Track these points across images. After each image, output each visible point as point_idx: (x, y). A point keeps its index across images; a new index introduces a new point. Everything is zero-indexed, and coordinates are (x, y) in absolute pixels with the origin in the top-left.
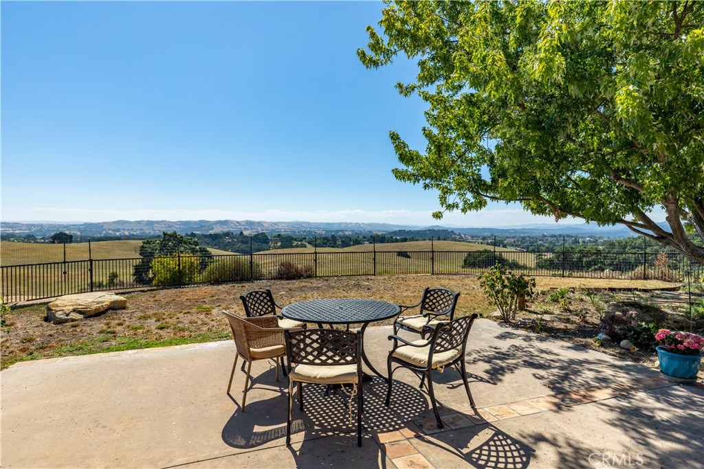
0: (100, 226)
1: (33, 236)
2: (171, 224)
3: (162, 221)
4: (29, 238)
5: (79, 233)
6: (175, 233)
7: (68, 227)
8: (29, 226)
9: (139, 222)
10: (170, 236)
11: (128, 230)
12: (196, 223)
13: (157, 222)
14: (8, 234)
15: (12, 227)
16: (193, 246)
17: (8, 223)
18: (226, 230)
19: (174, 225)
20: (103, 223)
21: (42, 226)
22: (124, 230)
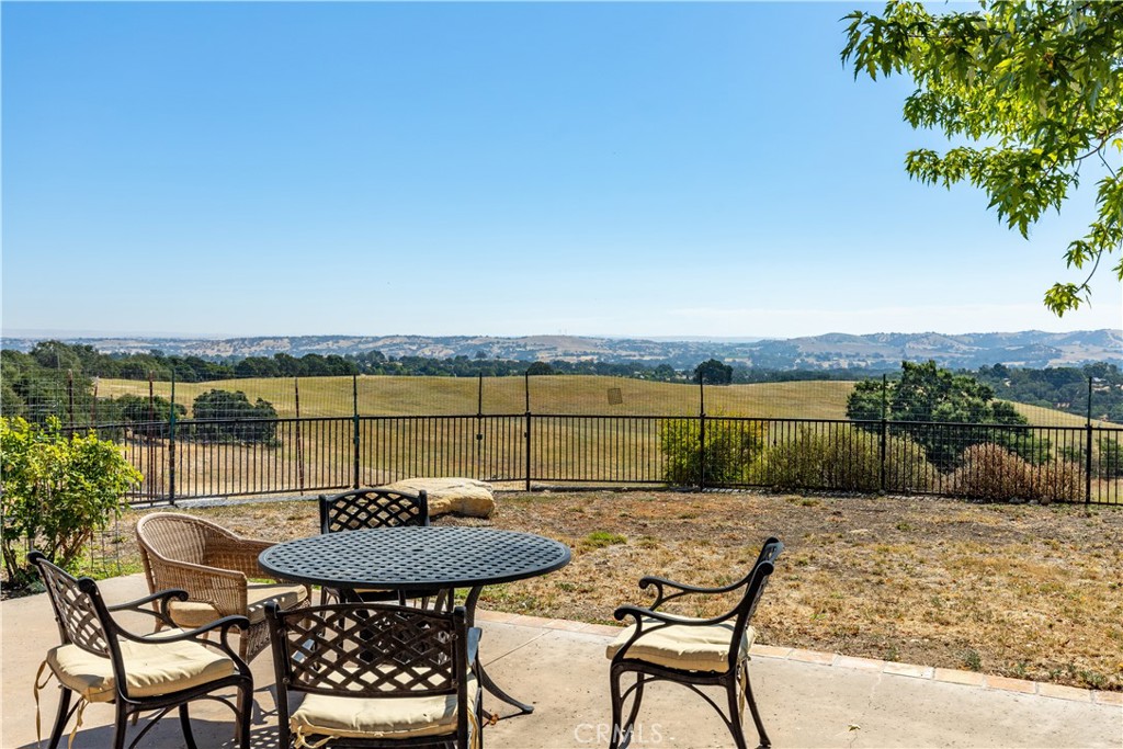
0: (789, 346)
1: (669, 368)
2: (948, 342)
3: (927, 336)
4: (663, 372)
5: (749, 364)
6: (932, 364)
7: (729, 349)
8: (666, 347)
9: (872, 338)
10: (919, 371)
11: (847, 356)
12: (1012, 338)
13: (915, 338)
14: (632, 363)
15: (635, 349)
16: (978, 400)
17: (634, 342)
18: (1096, 356)
19: (955, 344)
20: (798, 339)
21: (685, 346)
22: (839, 355)
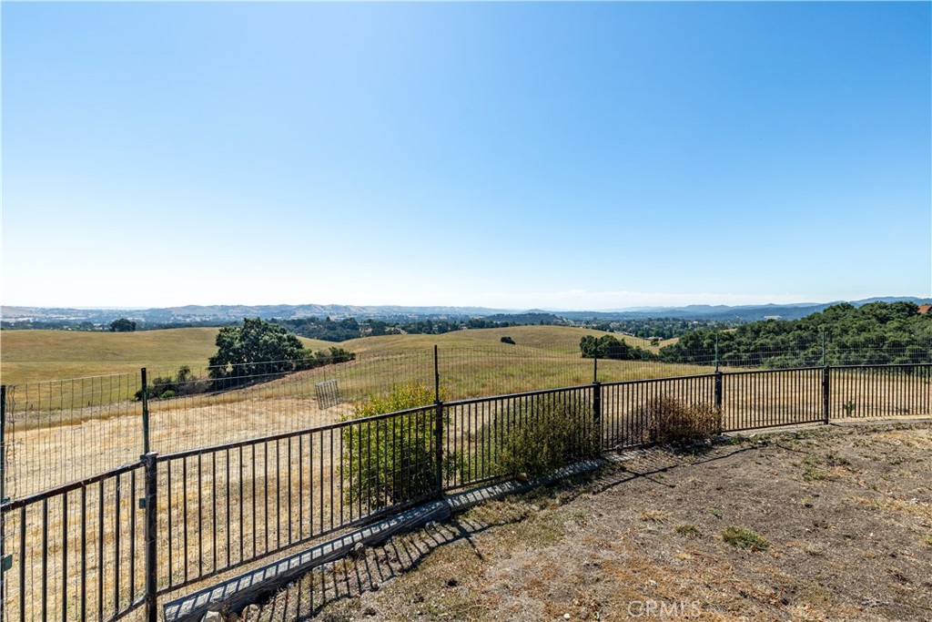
0: (167, 312)
1: (90, 323)
2: (248, 309)
3: (238, 306)
4: (86, 326)
5: (143, 320)
6: (259, 319)
7: (131, 313)
9: (212, 307)
10: (253, 322)
11: (199, 316)
12: (275, 307)
13: (233, 307)
14: (62, 321)
15: (63, 314)
17: (63, 309)
18: (309, 315)
19: (252, 310)
20: (172, 308)
21: (101, 312)
22: (195, 315)
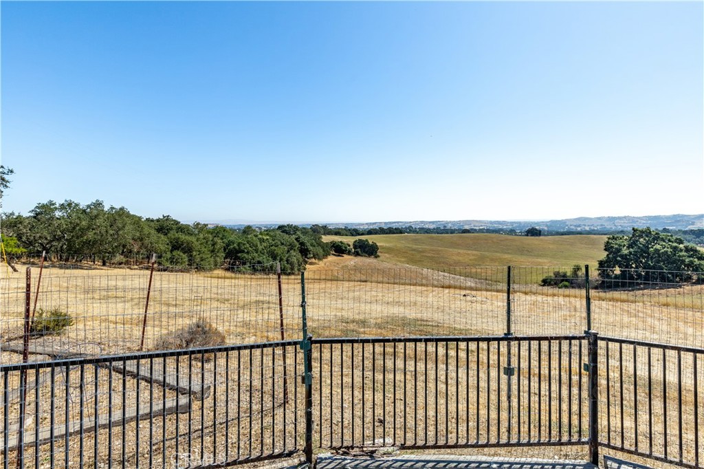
0: (563, 222)
1: (514, 230)
2: (636, 220)
3: (625, 217)
4: (512, 232)
5: (546, 229)
6: (648, 228)
7: (538, 223)
8: (512, 223)
9: (599, 218)
11: (589, 226)
13: (620, 218)
14: (499, 229)
15: (500, 224)
16: (675, 244)
17: (499, 221)
19: (639, 220)
20: (566, 219)
21: (520, 223)
22: (585, 225)
